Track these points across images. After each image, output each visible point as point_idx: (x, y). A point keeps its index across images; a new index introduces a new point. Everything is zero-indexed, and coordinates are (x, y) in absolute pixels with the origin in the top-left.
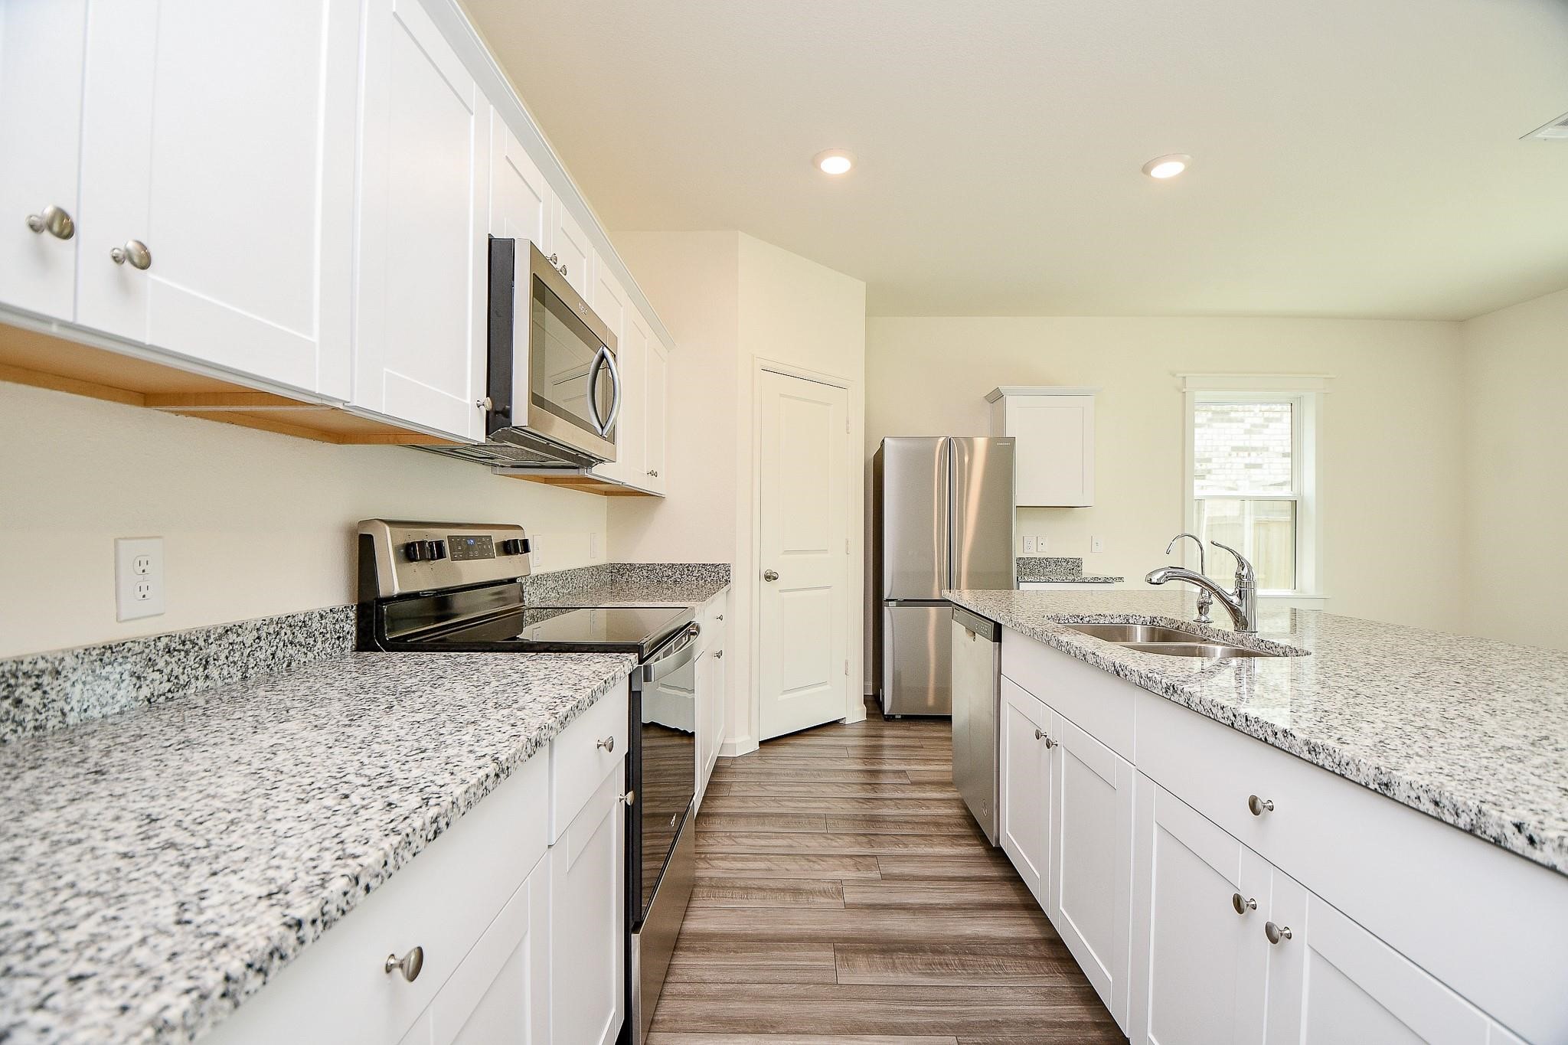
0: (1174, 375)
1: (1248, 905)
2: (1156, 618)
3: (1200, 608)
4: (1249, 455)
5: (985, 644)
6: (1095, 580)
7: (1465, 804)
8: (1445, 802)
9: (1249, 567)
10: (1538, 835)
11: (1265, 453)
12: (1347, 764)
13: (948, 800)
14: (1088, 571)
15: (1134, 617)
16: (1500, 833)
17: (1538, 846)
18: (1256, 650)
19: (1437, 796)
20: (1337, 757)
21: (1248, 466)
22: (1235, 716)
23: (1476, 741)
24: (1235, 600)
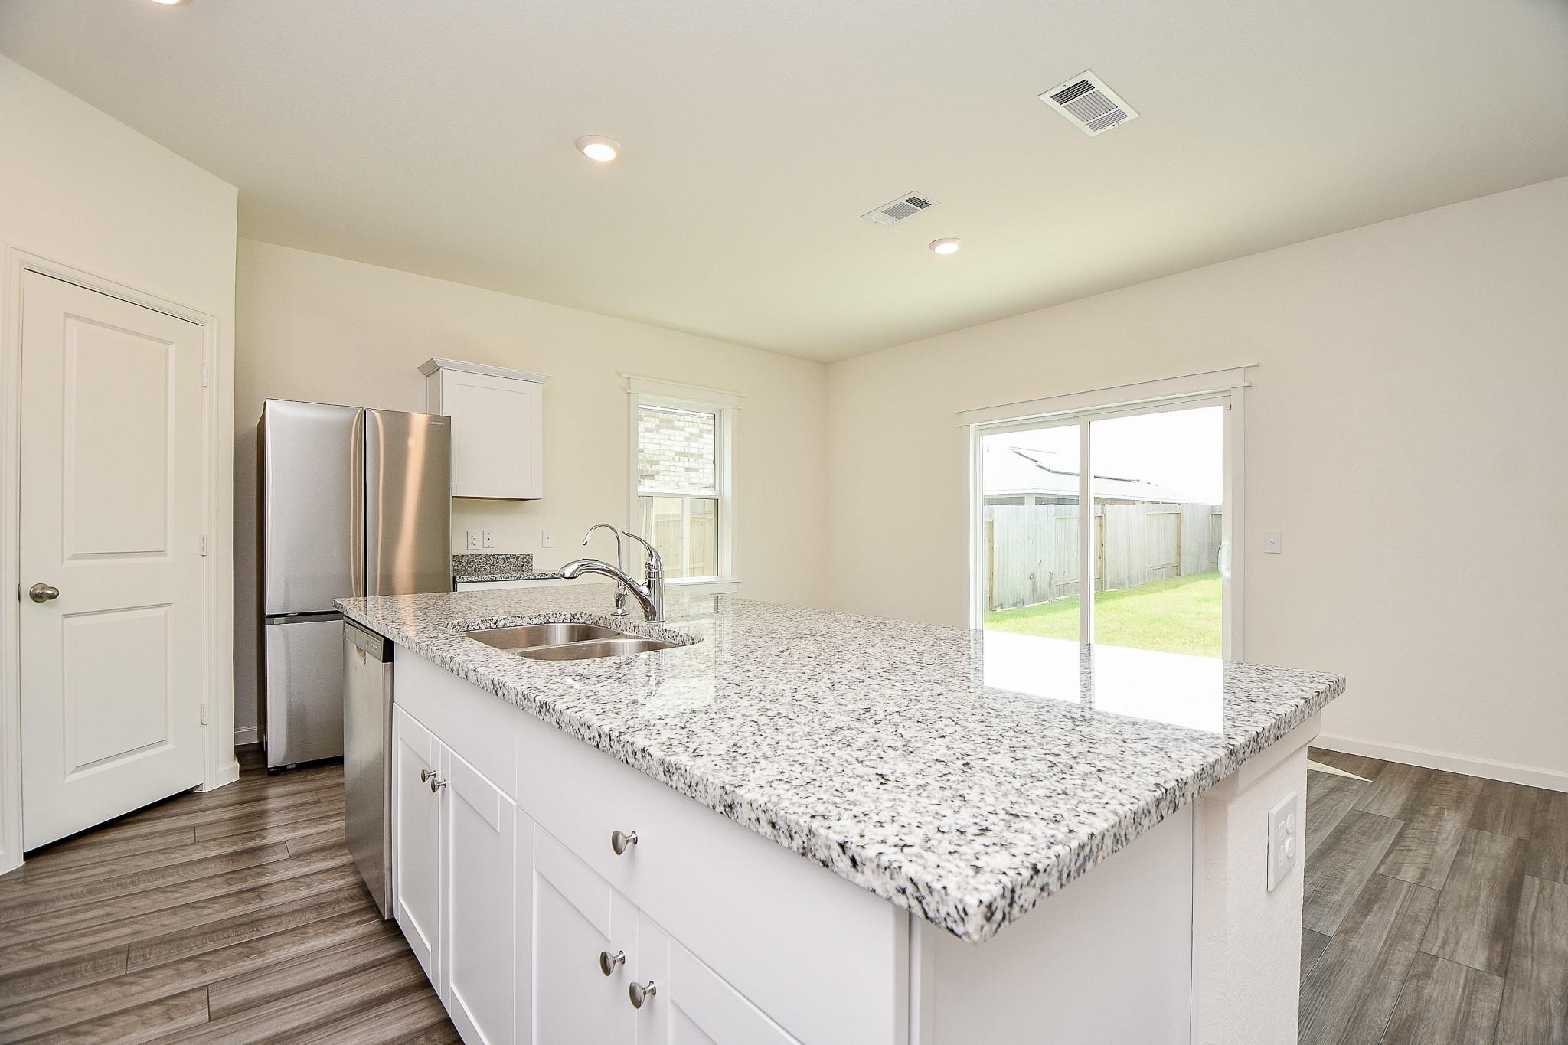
0: (620, 375)
1: (615, 962)
2: (576, 614)
3: (617, 601)
4: (688, 460)
5: (376, 664)
6: (543, 576)
7: (797, 823)
8: (780, 823)
9: (658, 556)
10: (860, 855)
11: (700, 459)
12: (697, 785)
13: (339, 867)
14: (538, 567)
15: (555, 616)
16: (826, 854)
17: (859, 868)
18: (661, 640)
19: (774, 816)
20: (688, 777)
21: (688, 470)
22: (600, 735)
23: (816, 726)
24: (645, 590)
